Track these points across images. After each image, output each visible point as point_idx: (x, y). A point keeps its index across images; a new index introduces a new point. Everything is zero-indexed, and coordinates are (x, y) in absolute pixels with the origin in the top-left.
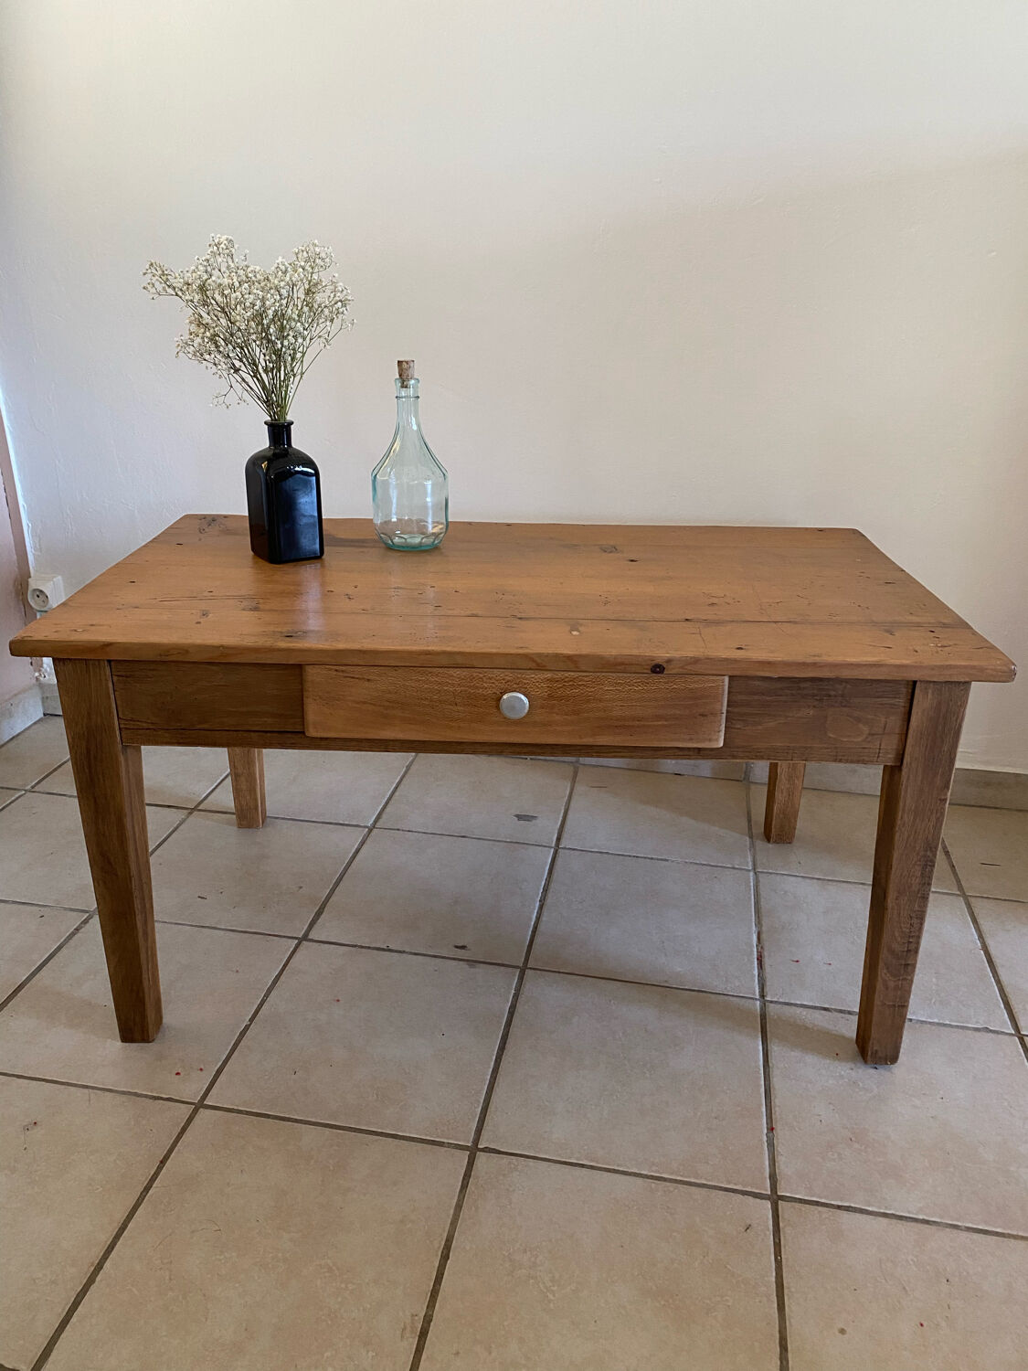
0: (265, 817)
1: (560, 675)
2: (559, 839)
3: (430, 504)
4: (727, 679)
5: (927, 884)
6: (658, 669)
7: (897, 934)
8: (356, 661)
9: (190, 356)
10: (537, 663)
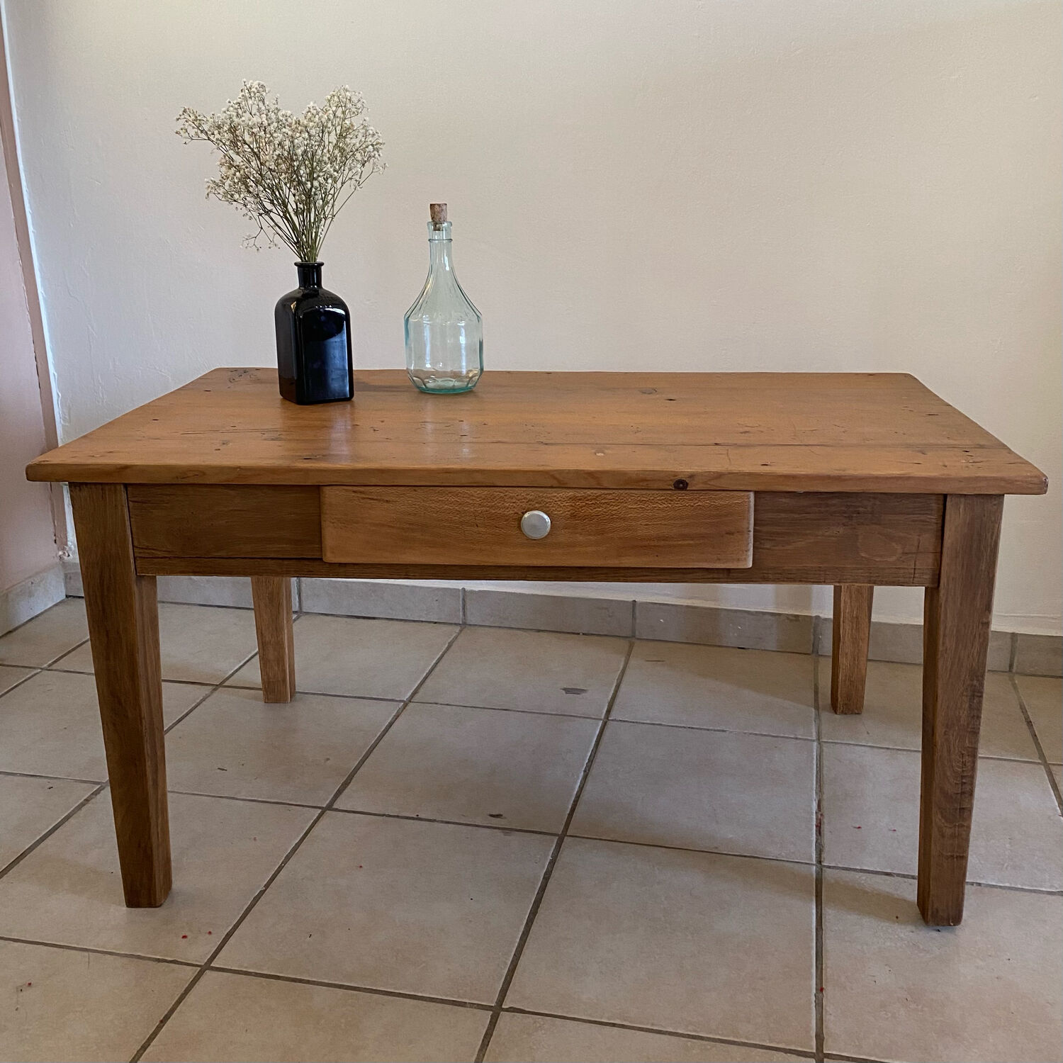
0: (293, 693)
1: (580, 493)
2: (609, 712)
3: (463, 346)
4: (752, 495)
5: (975, 715)
6: (681, 485)
7: (949, 774)
8: (374, 481)
9: (220, 196)
10: (558, 480)
